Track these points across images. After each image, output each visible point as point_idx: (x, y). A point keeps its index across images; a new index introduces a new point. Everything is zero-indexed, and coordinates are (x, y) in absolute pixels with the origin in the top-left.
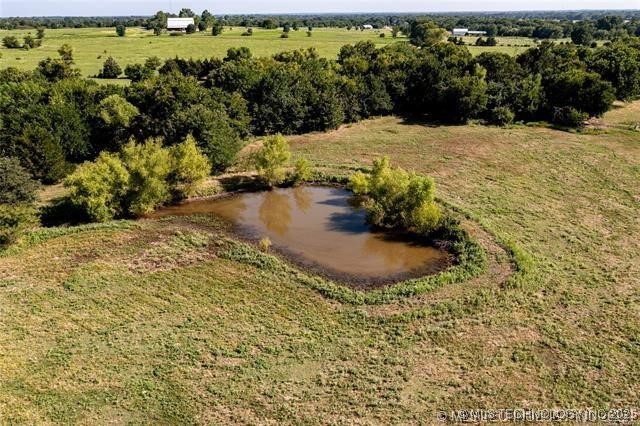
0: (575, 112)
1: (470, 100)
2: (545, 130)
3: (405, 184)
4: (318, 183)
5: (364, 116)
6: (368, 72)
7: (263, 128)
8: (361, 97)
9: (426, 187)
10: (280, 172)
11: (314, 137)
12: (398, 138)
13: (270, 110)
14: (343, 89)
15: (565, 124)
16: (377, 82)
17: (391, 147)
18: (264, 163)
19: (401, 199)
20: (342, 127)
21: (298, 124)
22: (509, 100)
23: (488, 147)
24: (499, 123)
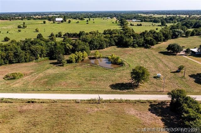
0: (148, 45)
1: (129, 43)
2: (143, 49)
3: (116, 57)
4: (103, 58)
5: (110, 46)
6: (110, 37)
7: (91, 49)
8: (109, 42)
9: (119, 57)
10: (98, 56)
11: (101, 50)
12: (116, 50)
13: (93, 46)
14: (106, 41)
15: (146, 47)
16: (112, 39)
17: (115, 52)
18: (95, 55)
19: (116, 59)
20: (106, 48)
21: (98, 48)
22: (137, 43)
23: (132, 52)
24: (135, 47)
